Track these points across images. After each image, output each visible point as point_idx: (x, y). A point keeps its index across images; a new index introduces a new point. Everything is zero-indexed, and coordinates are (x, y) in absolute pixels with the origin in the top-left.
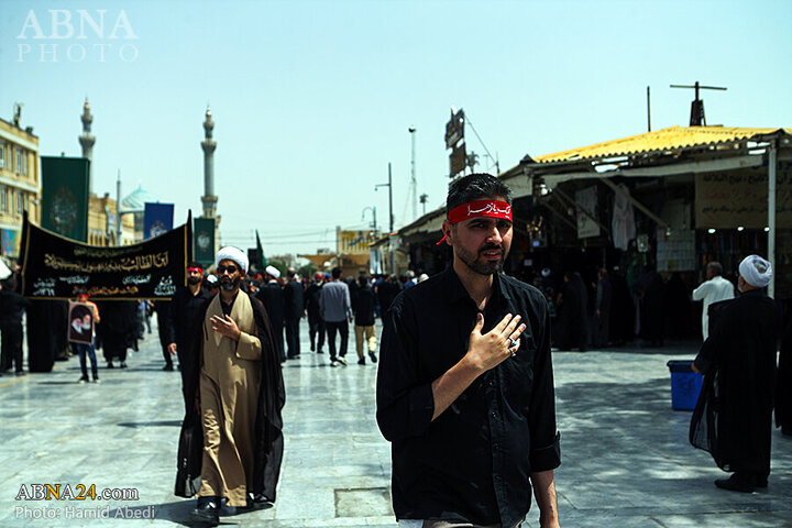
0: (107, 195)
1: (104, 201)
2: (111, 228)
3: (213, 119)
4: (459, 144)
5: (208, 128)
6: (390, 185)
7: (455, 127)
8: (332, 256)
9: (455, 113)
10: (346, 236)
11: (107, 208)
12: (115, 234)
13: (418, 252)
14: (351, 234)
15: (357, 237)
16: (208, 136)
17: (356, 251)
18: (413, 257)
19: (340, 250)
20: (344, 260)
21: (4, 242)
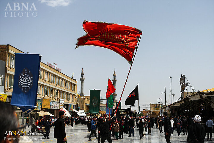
3: (116, 74)
4: (183, 83)
5: (114, 76)
6: (165, 93)
7: (182, 79)
8: (149, 111)
9: (182, 76)
10: (153, 106)
13: (173, 111)
14: (154, 105)
15: (156, 106)
16: (114, 78)
17: (156, 110)
18: (172, 112)
19: (151, 110)
20: (152, 112)
21: (69, 108)
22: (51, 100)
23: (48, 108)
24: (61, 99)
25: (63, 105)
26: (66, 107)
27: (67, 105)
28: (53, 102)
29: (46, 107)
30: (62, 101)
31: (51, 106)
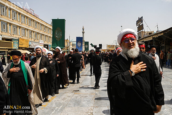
0: (67, 39)
1: (67, 40)
2: (68, 45)
3: (84, 28)
4: (141, 24)
5: (83, 29)
7: (140, 20)
9: (140, 18)
10: (109, 46)
11: (68, 41)
12: (69, 46)
15: (111, 46)
16: (83, 30)
17: (111, 49)
19: (108, 49)
20: (108, 50)
21: (49, 47)
22: (30, 40)
23: (27, 47)
24: (41, 40)
25: (43, 45)
26: (46, 47)
27: (47, 45)
28: (33, 43)
29: (23, 46)
30: (42, 42)
31: (30, 45)
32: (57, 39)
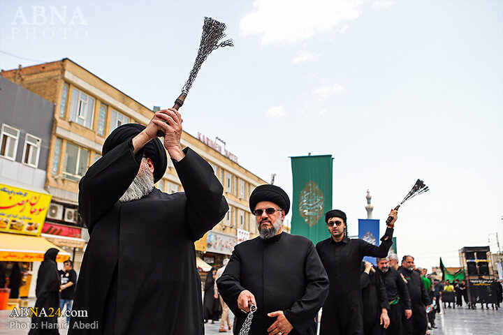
5: (369, 199)
23: (202, 250)
24: (242, 231)
28: (218, 237)
30: (244, 235)
31: (209, 245)
32: (306, 220)
